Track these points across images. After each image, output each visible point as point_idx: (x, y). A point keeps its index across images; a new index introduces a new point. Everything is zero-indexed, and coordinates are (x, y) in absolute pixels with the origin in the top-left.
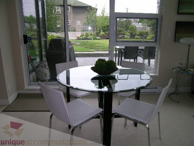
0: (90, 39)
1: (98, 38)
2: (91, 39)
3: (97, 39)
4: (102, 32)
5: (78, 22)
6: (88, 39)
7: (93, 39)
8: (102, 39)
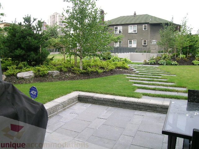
0: (161, 64)
1: (173, 63)
2: (163, 65)
3: (172, 65)
4: (181, 55)
5: (154, 41)
6: (159, 64)
7: (166, 65)
8: (180, 65)
